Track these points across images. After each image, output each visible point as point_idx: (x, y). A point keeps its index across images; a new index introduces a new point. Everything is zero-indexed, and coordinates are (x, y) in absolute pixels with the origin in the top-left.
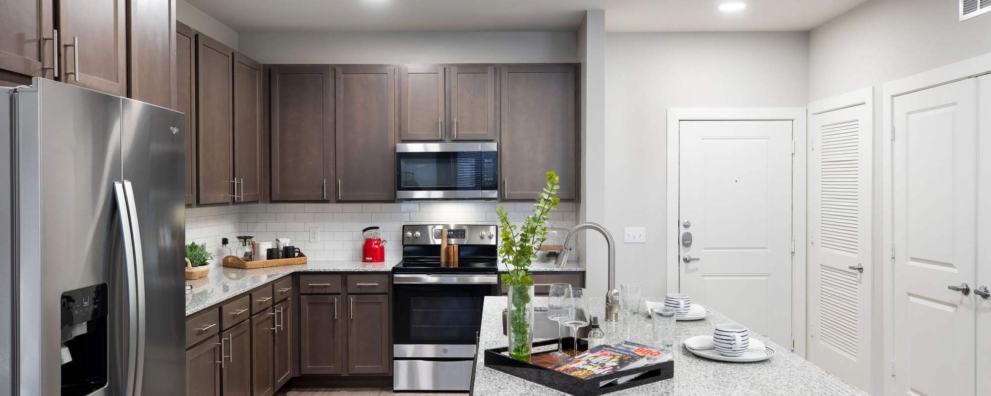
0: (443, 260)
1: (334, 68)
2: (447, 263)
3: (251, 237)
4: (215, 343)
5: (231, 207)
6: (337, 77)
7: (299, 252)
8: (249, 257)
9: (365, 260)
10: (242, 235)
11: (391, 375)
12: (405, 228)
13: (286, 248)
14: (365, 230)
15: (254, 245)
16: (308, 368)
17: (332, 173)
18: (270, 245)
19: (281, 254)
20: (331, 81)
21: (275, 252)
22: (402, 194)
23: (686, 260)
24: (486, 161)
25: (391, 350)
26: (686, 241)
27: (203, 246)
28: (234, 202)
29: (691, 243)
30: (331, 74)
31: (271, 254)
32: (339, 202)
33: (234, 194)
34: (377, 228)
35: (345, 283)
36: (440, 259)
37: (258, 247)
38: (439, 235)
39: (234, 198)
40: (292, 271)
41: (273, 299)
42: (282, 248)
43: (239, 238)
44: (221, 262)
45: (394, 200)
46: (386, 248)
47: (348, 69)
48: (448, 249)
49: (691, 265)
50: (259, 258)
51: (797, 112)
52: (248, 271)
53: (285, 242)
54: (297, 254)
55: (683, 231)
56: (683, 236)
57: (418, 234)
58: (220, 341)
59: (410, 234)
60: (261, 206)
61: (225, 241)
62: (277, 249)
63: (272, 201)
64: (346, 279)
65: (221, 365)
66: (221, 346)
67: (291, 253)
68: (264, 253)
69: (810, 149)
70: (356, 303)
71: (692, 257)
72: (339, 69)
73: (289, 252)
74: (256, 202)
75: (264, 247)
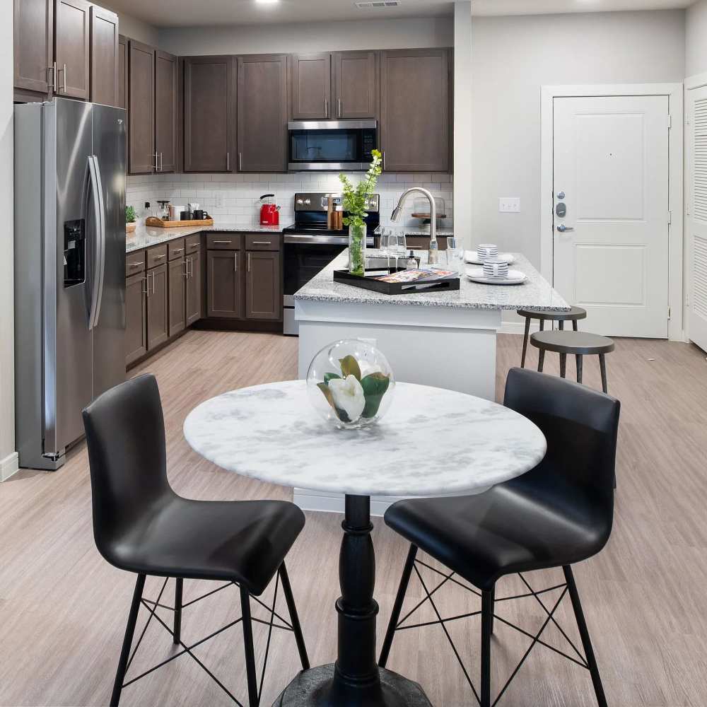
0: (329, 225)
1: (237, 57)
2: (333, 226)
3: (167, 202)
4: (141, 277)
5: (152, 176)
6: (239, 64)
7: (207, 215)
8: (167, 218)
9: (262, 224)
10: (161, 200)
11: (281, 321)
12: (297, 196)
13: (196, 212)
14: (262, 198)
15: (170, 209)
16: (213, 311)
17: (235, 148)
18: (183, 209)
19: (192, 216)
20: (234, 70)
21: (187, 215)
22: (293, 166)
23: (559, 229)
24: (365, 137)
25: (282, 300)
26: (561, 211)
27: (131, 207)
28: (155, 173)
29: (565, 213)
30: (234, 63)
31: (184, 216)
32: (239, 172)
33: (155, 165)
34: (272, 195)
35: (244, 241)
36: (326, 223)
37: (174, 210)
38: (327, 203)
39: (155, 169)
40: (201, 229)
41: (185, 250)
42: (193, 212)
43: (159, 202)
44: (145, 222)
45: (286, 171)
46: (280, 214)
47: (248, 58)
48: (333, 215)
49: (565, 234)
50: (173, 219)
51: (673, 88)
52: (165, 229)
53: (195, 207)
54: (205, 217)
55: (557, 201)
56: (557, 206)
57: (308, 202)
58: (146, 276)
59: (300, 201)
60: (176, 176)
61: (147, 205)
62: (189, 212)
63: (185, 172)
64: (245, 237)
65: (146, 294)
66: (146, 280)
67: (200, 216)
68: (178, 215)
69: (686, 123)
70: (253, 259)
71: (567, 226)
72: (240, 58)
73: (198, 215)
74: (171, 172)
75: (179, 210)
